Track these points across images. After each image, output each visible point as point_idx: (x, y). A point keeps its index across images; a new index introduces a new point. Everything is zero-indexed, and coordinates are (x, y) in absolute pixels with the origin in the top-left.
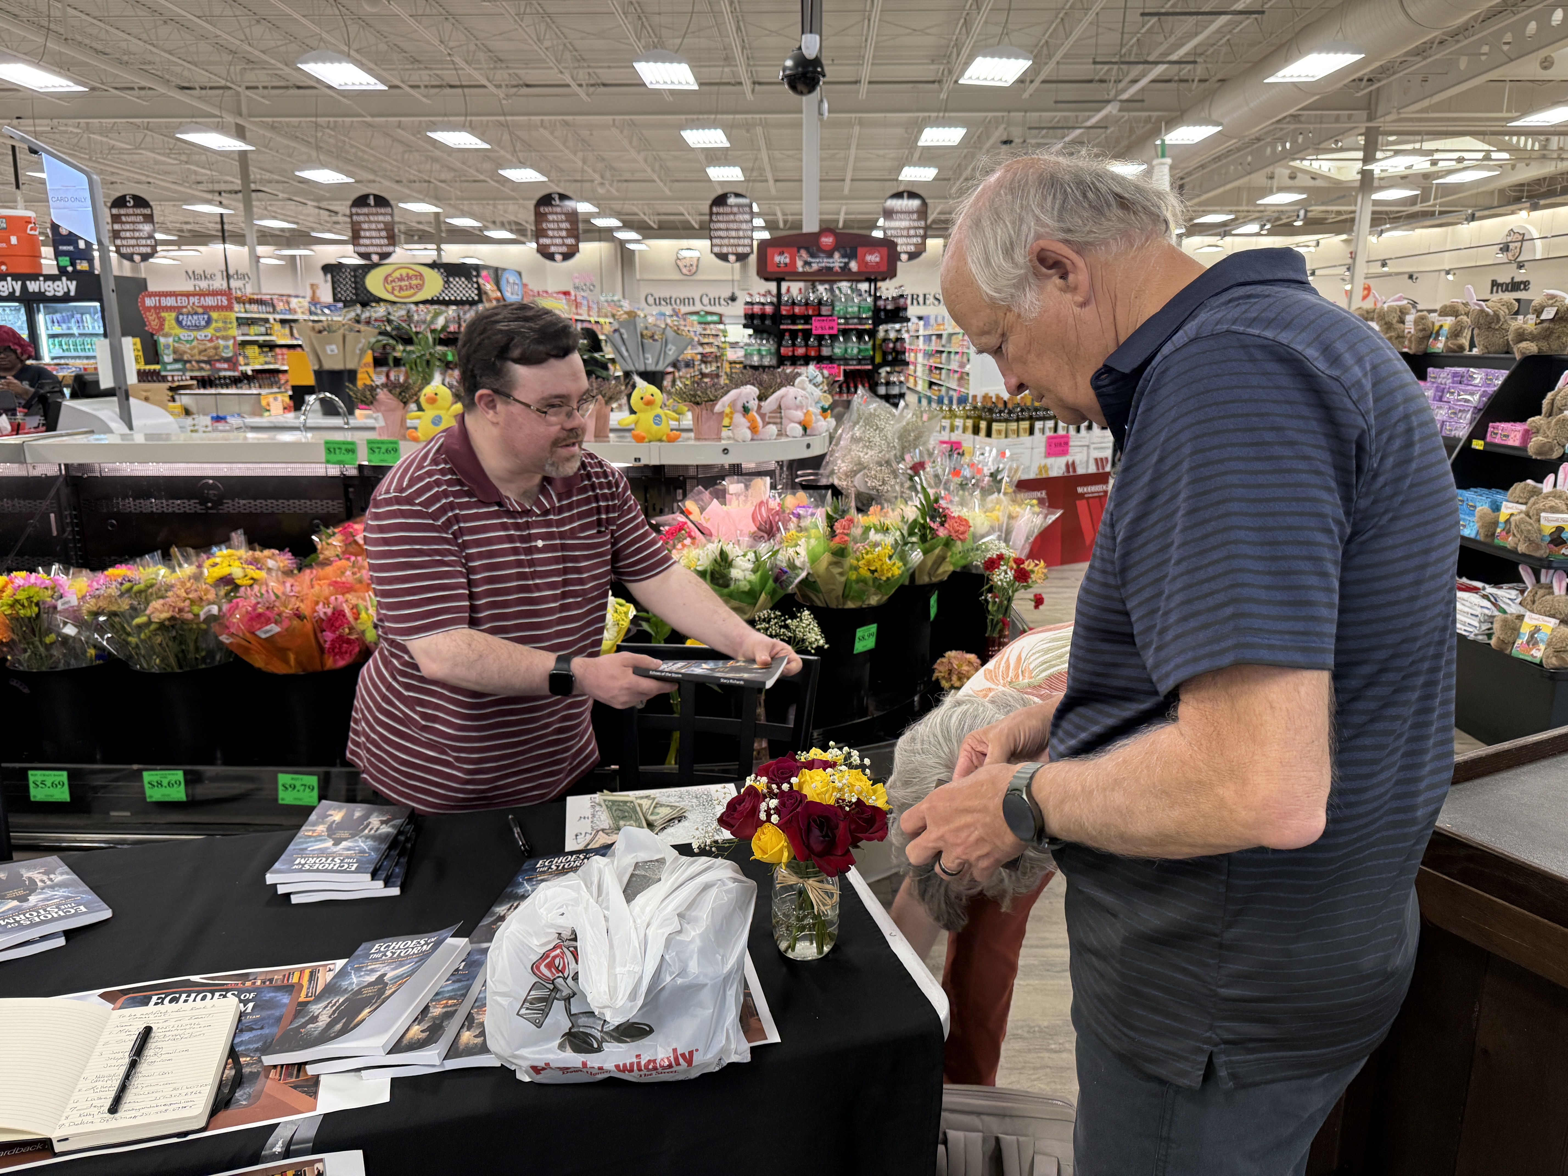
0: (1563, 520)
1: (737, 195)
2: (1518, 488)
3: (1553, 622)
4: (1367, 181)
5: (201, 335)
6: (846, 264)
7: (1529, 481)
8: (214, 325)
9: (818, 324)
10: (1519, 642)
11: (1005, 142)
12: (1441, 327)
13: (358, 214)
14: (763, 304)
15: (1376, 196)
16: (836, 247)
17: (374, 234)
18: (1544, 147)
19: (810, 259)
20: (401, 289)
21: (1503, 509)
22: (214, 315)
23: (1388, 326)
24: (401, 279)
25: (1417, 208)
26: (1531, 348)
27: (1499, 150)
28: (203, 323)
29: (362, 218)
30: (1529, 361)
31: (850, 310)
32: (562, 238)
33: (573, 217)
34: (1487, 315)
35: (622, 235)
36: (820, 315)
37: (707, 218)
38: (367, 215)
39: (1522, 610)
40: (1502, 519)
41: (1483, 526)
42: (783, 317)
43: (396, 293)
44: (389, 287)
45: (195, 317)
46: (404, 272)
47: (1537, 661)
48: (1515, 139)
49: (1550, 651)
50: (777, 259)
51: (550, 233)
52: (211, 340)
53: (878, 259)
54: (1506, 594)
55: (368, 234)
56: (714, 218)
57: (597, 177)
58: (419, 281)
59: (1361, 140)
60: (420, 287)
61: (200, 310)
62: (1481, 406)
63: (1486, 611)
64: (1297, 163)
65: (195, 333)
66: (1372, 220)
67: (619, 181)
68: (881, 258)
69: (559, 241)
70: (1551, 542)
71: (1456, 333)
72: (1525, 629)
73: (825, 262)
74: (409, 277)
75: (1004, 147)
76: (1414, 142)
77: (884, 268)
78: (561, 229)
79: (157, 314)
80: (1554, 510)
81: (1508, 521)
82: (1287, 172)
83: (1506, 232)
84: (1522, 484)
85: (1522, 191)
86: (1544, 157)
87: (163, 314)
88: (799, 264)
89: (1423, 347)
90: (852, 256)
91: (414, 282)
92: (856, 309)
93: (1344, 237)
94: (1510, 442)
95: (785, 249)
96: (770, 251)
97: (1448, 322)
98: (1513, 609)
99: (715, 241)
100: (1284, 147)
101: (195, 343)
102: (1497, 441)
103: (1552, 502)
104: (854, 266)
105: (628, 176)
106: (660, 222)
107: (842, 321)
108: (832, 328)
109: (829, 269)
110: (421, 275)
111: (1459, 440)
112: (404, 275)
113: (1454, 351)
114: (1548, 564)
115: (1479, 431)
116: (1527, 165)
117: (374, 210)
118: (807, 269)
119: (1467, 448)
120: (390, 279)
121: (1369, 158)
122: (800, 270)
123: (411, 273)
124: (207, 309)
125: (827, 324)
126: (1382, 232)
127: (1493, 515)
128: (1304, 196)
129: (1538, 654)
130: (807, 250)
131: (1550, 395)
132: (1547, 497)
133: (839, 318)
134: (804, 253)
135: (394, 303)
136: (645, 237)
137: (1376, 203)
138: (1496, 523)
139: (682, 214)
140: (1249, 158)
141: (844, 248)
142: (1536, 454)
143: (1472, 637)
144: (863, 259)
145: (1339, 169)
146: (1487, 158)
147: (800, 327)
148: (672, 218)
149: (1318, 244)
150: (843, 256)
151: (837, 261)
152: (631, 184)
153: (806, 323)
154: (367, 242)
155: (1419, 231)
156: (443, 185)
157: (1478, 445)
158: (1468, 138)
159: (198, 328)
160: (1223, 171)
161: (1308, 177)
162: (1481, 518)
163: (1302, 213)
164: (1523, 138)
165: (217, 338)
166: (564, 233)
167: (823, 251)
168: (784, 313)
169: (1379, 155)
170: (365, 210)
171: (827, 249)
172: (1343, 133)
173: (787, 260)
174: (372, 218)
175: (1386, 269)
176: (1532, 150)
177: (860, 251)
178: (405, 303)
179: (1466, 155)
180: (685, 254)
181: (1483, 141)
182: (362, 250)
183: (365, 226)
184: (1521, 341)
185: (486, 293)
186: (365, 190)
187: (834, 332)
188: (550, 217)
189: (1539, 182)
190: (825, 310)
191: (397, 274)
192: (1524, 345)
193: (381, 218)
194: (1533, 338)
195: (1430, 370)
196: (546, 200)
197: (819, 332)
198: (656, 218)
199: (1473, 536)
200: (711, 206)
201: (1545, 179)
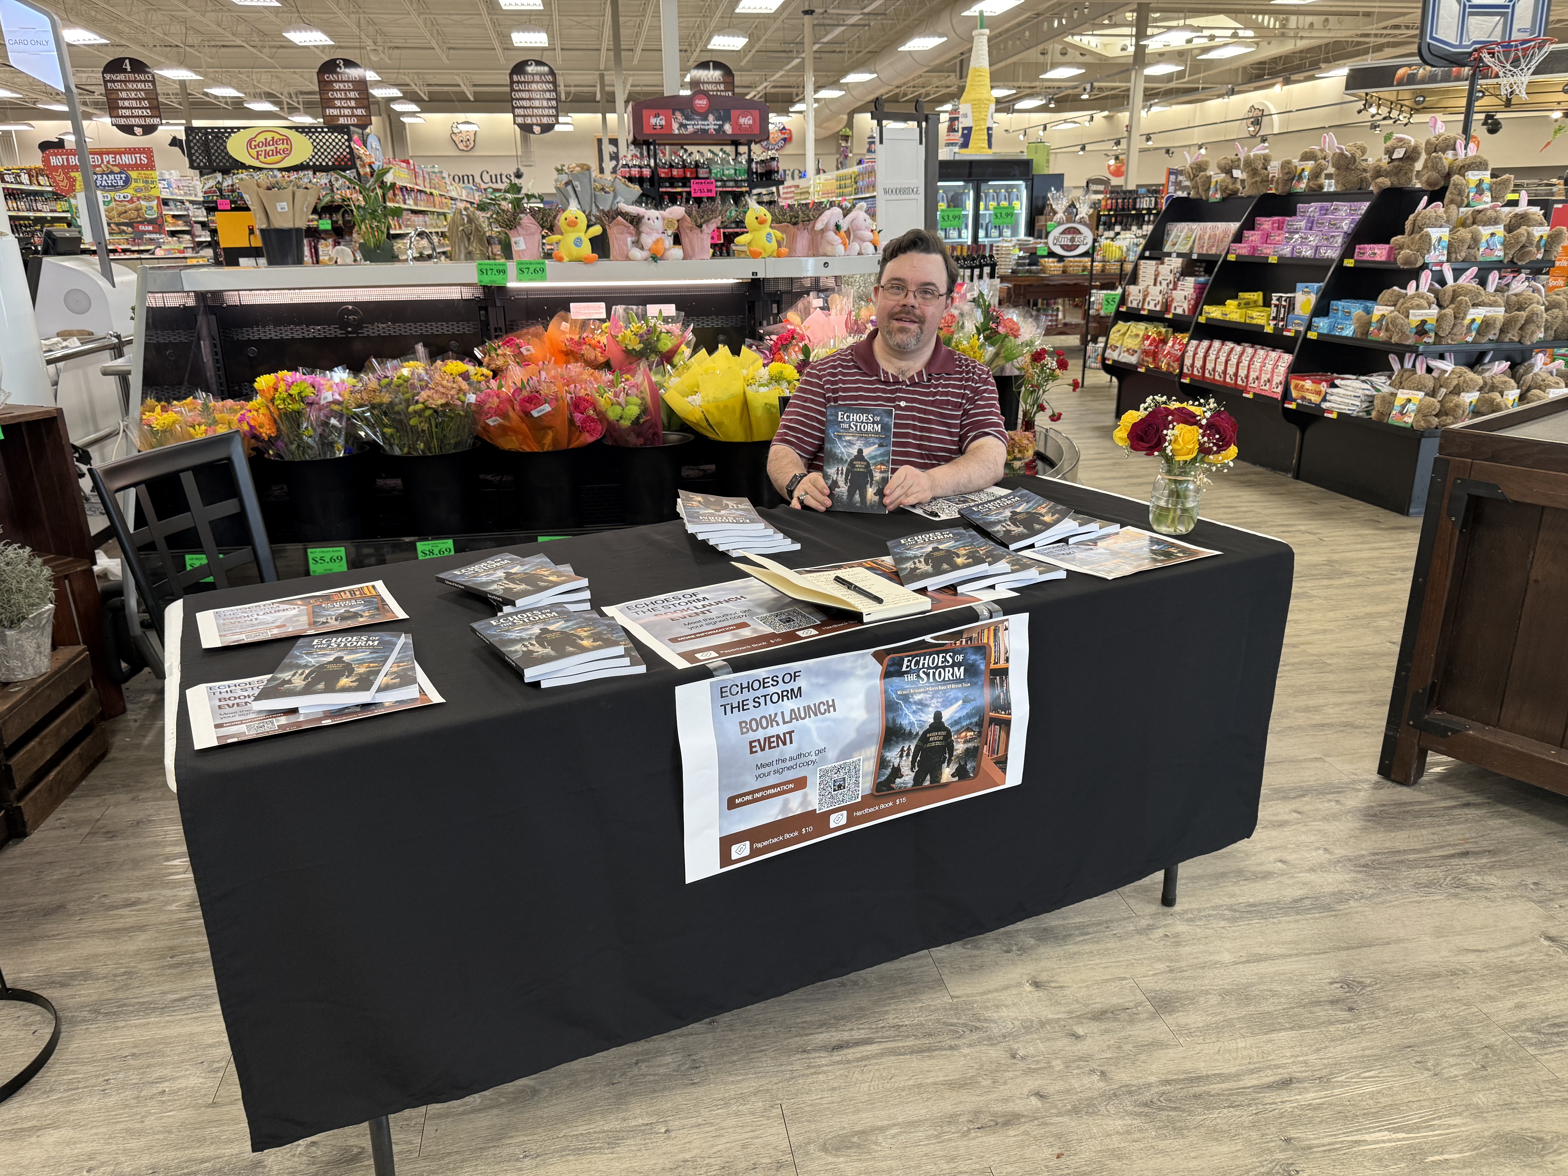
0: (1427, 315)
1: (539, 63)
2: (1386, 294)
3: (1421, 394)
4: (1141, 57)
5: (119, 195)
6: (721, 126)
7: (1395, 288)
8: (134, 185)
9: (696, 187)
10: (1394, 412)
11: (807, 12)
12: (1303, 170)
13: (113, 81)
14: (640, 167)
15: (1149, 71)
16: (711, 109)
17: (134, 103)
18: (1283, 26)
19: (685, 122)
20: (267, 154)
21: (1375, 312)
22: (134, 174)
23: (1254, 172)
24: (266, 143)
25: (1172, 85)
26: (1386, 182)
27: (1246, 28)
28: (121, 183)
29: (118, 86)
30: (1386, 193)
31: (726, 172)
32: (352, 108)
33: (362, 85)
34: (1346, 157)
35: (397, 107)
36: (697, 178)
37: (508, 89)
38: (125, 82)
39: (1392, 390)
40: (1374, 319)
41: (1360, 326)
42: (662, 181)
43: (262, 158)
44: (254, 152)
45: (111, 177)
46: (269, 136)
47: (1409, 426)
48: (1260, 17)
49: (1420, 416)
50: (653, 121)
51: (338, 103)
52: (131, 201)
53: (751, 122)
54: (1379, 380)
55: (127, 104)
56: (515, 87)
57: (369, 42)
58: (285, 146)
59: (1130, 16)
60: (287, 153)
61: (116, 169)
62: (1350, 231)
63: (1367, 392)
64: (1069, 39)
65: (112, 194)
66: (1145, 95)
67: (390, 48)
68: (754, 120)
69: (347, 112)
70: (1416, 333)
71: (1316, 175)
72: (1398, 403)
73: (700, 124)
74: (274, 142)
75: (807, 17)
76: (1179, 19)
77: (757, 131)
78: (350, 99)
79: (66, 174)
80: (1419, 307)
81: (1380, 321)
82: (1058, 47)
83: (1248, 108)
84: (1390, 291)
85: (1264, 69)
86: (1283, 35)
87: (72, 174)
88: (675, 126)
89: (1287, 188)
90: (726, 118)
91: (281, 147)
92: (733, 171)
93: (1106, 113)
94: (1378, 259)
95: (660, 111)
96: (645, 112)
97: (1309, 165)
98: (1386, 389)
99: (517, 111)
100: (1060, 22)
101: (113, 204)
102: (1365, 258)
103: (1416, 301)
104: (728, 128)
105: (399, 42)
106: (430, 93)
107: (719, 184)
108: (711, 191)
109: (705, 131)
110: (288, 139)
111: (1332, 260)
112: (269, 139)
113: (1314, 190)
114: (1413, 349)
115: (1348, 251)
116: (1269, 43)
117: (132, 76)
118: (683, 131)
119: (1340, 267)
120: (254, 143)
121: (1141, 35)
122: (676, 132)
123: (277, 137)
124: (124, 168)
125: (705, 187)
126: (1151, 106)
127: (1367, 317)
128: (1083, 71)
129: (1409, 420)
130: (682, 111)
131: (1411, 217)
132: (1412, 297)
133: (716, 181)
134: (678, 115)
135: (260, 169)
136: (423, 111)
137: (1148, 79)
138: (1369, 323)
139: (459, 86)
140: (1027, 33)
141: (717, 110)
142: (1404, 264)
143: (1355, 414)
144: (737, 122)
145: (1105, 45)
146: (1235, 35)
147: (679, 190)
148: (446, 89)
149: (1092, 119)
150: (717, 119)
151: (711, 124)
152: (403, 51)
153: (684, 186)
154: (128, 113)
155: (1175, 107)
156: (191, 50)
157: (1349, 263)
158: (1222, 16)
159: (114, 188)
160: (1002, 46)
161: (1078, 53)
162: (1358, 319)
163: (1088, 87)
164: (1267, 17)
165: (139, 198)
166: (353, 103)
167: (698, 114)
168: (663, 175)
169: (1149, 31)
170: (121, 77)
171: (702, 111)
172: (1116, 9)
173: (663, 123)
174: (130, 86)
175: (1150, 143)
176: (1274, 28)
177: (734, 113)
178: (271, 169)
179: (1216, 32)
180: (463, 128)
181: (1235, 20)
182: (122, 121)
183: (123, 95)
184: (1378, 177)
185: (359, 157)
186: (119, 53)
187: (713, 194)
188: (337, 86)
189: (1275, 60)
190: (702, 173)
191: (261, 138)
192: (1380, 180)
193: (141, 86)
194: (1387, 174)
195: (1299, 205)
196: (330, 67)
197: (698, 195)
198: (427, 89)
199: (1350, 335)
200: (511, 75)
201: (1280, 57)
